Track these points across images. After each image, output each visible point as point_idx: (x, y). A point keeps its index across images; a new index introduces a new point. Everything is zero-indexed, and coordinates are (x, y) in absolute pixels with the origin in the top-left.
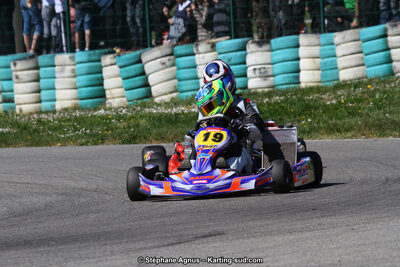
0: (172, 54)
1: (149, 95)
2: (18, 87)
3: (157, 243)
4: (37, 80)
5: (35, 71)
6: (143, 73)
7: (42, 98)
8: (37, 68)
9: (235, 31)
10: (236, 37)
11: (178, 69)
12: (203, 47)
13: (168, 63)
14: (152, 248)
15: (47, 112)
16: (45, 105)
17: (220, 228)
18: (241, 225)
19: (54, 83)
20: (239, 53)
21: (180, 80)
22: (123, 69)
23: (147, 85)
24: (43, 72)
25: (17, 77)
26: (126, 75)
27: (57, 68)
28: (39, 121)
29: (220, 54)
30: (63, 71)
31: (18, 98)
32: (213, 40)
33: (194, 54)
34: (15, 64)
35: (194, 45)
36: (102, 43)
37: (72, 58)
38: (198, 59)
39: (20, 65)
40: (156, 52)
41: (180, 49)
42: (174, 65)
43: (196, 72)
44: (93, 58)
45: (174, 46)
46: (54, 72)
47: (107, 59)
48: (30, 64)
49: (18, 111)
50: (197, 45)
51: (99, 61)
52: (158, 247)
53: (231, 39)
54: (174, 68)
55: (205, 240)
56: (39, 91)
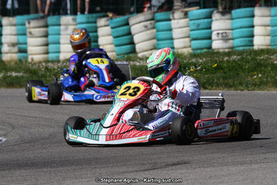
0: (153, 19)
1: (134, 51)
2: (31, 41)
3: (136, 169)
4: (46, 35)
5: (45, 29)
6: (129, 33)
7: (50, 50)
8: (46, 26)
9: (204, 3)
10: (205, 7)
11: (158, 31)
12: (178, 14)
13: (150, 27)
14: (132, 172)
15: (53, 62)
16: (51, 56)
17: (186, 159)
18: (203, 157)
19: (59, 39)
20: (206, 20)
21: (158, 40)
22: (114, 30)
23: (132, 43)
24: (51, 29)
25: (30, 33)
26: (116, 34)
27: (62, 27)
28: (47, 68)
29: (191, 20)
30: (67, 29)
31: (30, 49)
32: (186, 9)
33: (170, 20)
34: (29, 23)
35: (171, 12)
36: (98, 9)
37: (74, 20)
38: (174, 23)
39: (33, 23)
40: (141, 17)
41: (159, 16)
42: (154, 28)
43: (172, 34)
44: (91, 20)
45: (155, 13)
46: (59, 30)
47: (102, 22)
48: (41, 23)
49: (30, 60)
50: (173, 13)
51: (95, 22)
52: (137, 171)
53: (200, 8)
54: (154, 30)
55: (174, 167)
56: (47, 45)
